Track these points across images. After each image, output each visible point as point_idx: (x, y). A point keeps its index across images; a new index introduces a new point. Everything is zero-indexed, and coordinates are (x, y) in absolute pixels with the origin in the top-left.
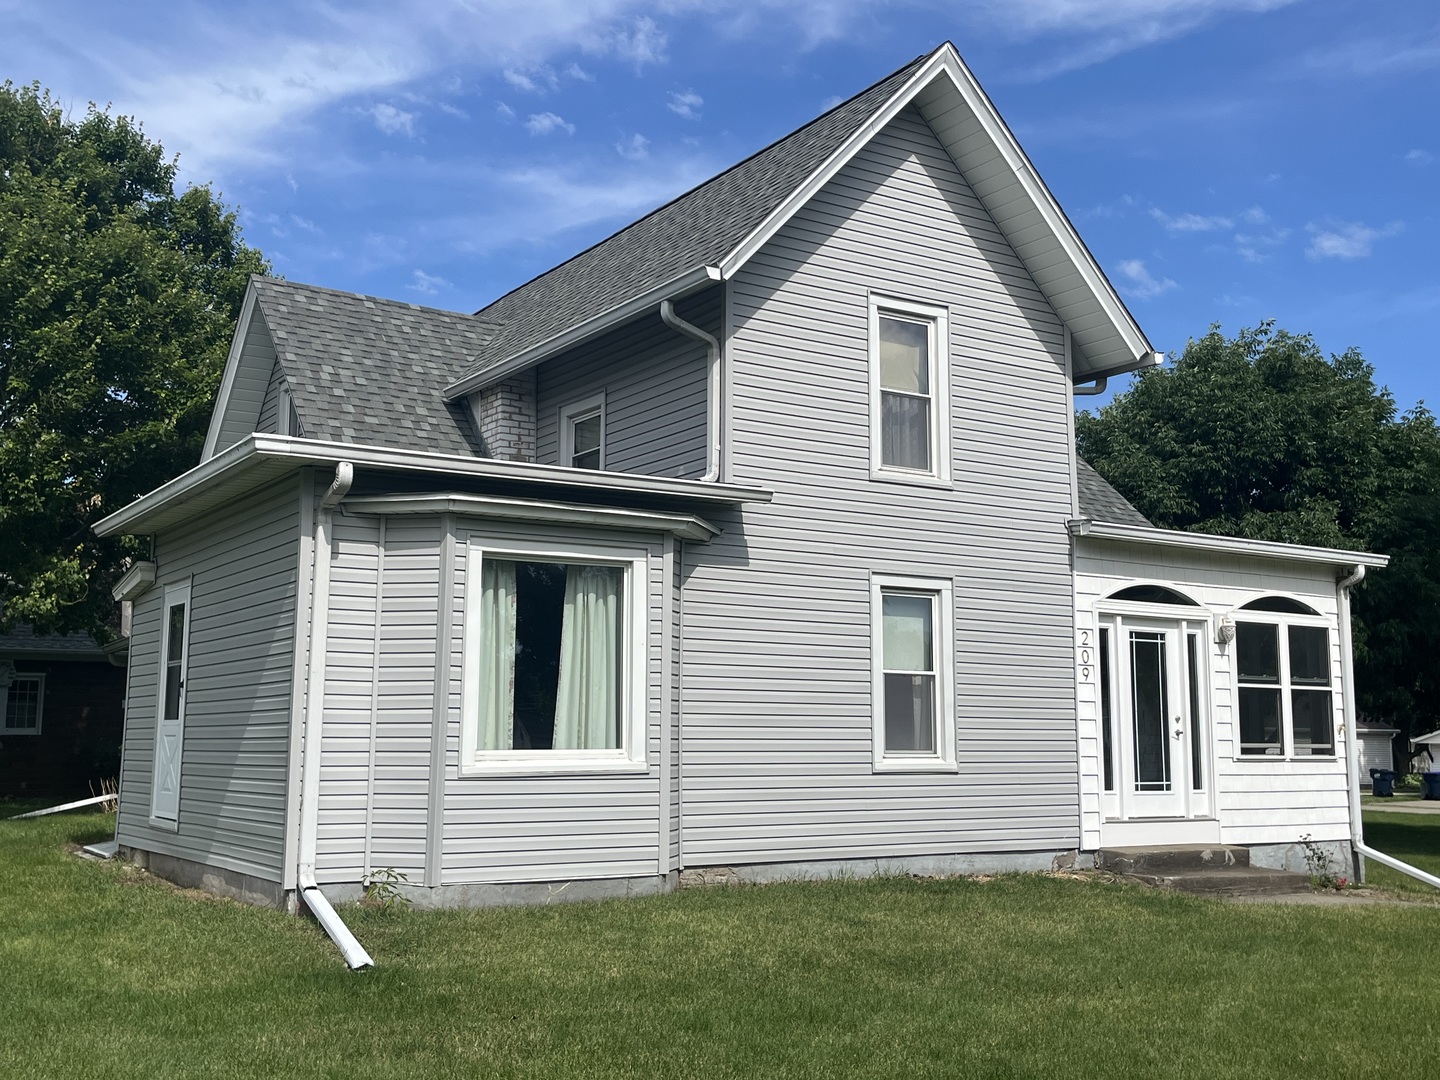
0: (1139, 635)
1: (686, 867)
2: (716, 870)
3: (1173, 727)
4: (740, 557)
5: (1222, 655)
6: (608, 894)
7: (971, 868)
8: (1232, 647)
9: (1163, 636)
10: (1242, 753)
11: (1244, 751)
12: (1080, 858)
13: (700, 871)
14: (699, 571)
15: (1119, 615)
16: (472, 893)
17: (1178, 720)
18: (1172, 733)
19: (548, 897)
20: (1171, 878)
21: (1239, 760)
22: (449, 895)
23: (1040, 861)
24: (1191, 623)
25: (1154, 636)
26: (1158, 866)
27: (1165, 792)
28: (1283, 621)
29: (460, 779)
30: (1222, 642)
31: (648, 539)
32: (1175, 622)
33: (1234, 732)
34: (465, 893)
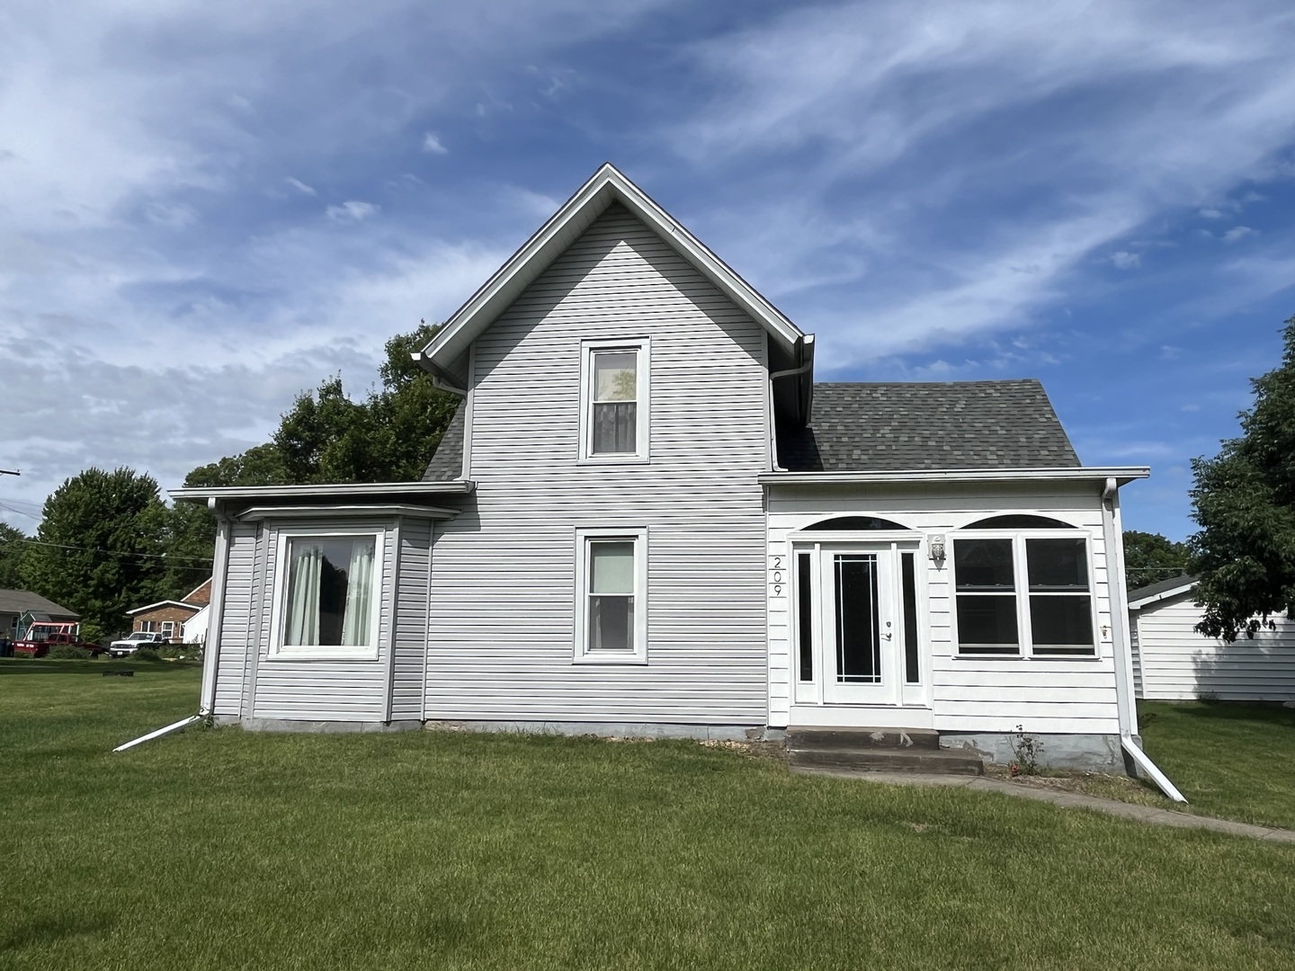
0: (844, 557)
1: (428, 720)
2: (450, 722)
3: (883, 629)
4: (474, 525)
5: (939, 569)
6: (349, 730)
7: (660, 734)
8: (950, 562)
9: (874, 557)
10: (960, 653)
11: (962, 650)
12: (767, 733)
13: (439, 722)
14: (443, 537)
15: (817, 542)
16: (268, 723)
17: (889, 624)
18: (882, 637)
19: (313, 729)
20: (797, 751)
21: (958, 658)
22: (255, 724)
23: (729, 732)
24: (901, 544)
25: (866, 557)
26: (819, 741)
27: (874, 683)
28: (1019, 538)
29: (267, 661)
30: (938, 558)
31: (384, 521)
32: (885, 545)
33: (952, 633)
34: (264, 723)
